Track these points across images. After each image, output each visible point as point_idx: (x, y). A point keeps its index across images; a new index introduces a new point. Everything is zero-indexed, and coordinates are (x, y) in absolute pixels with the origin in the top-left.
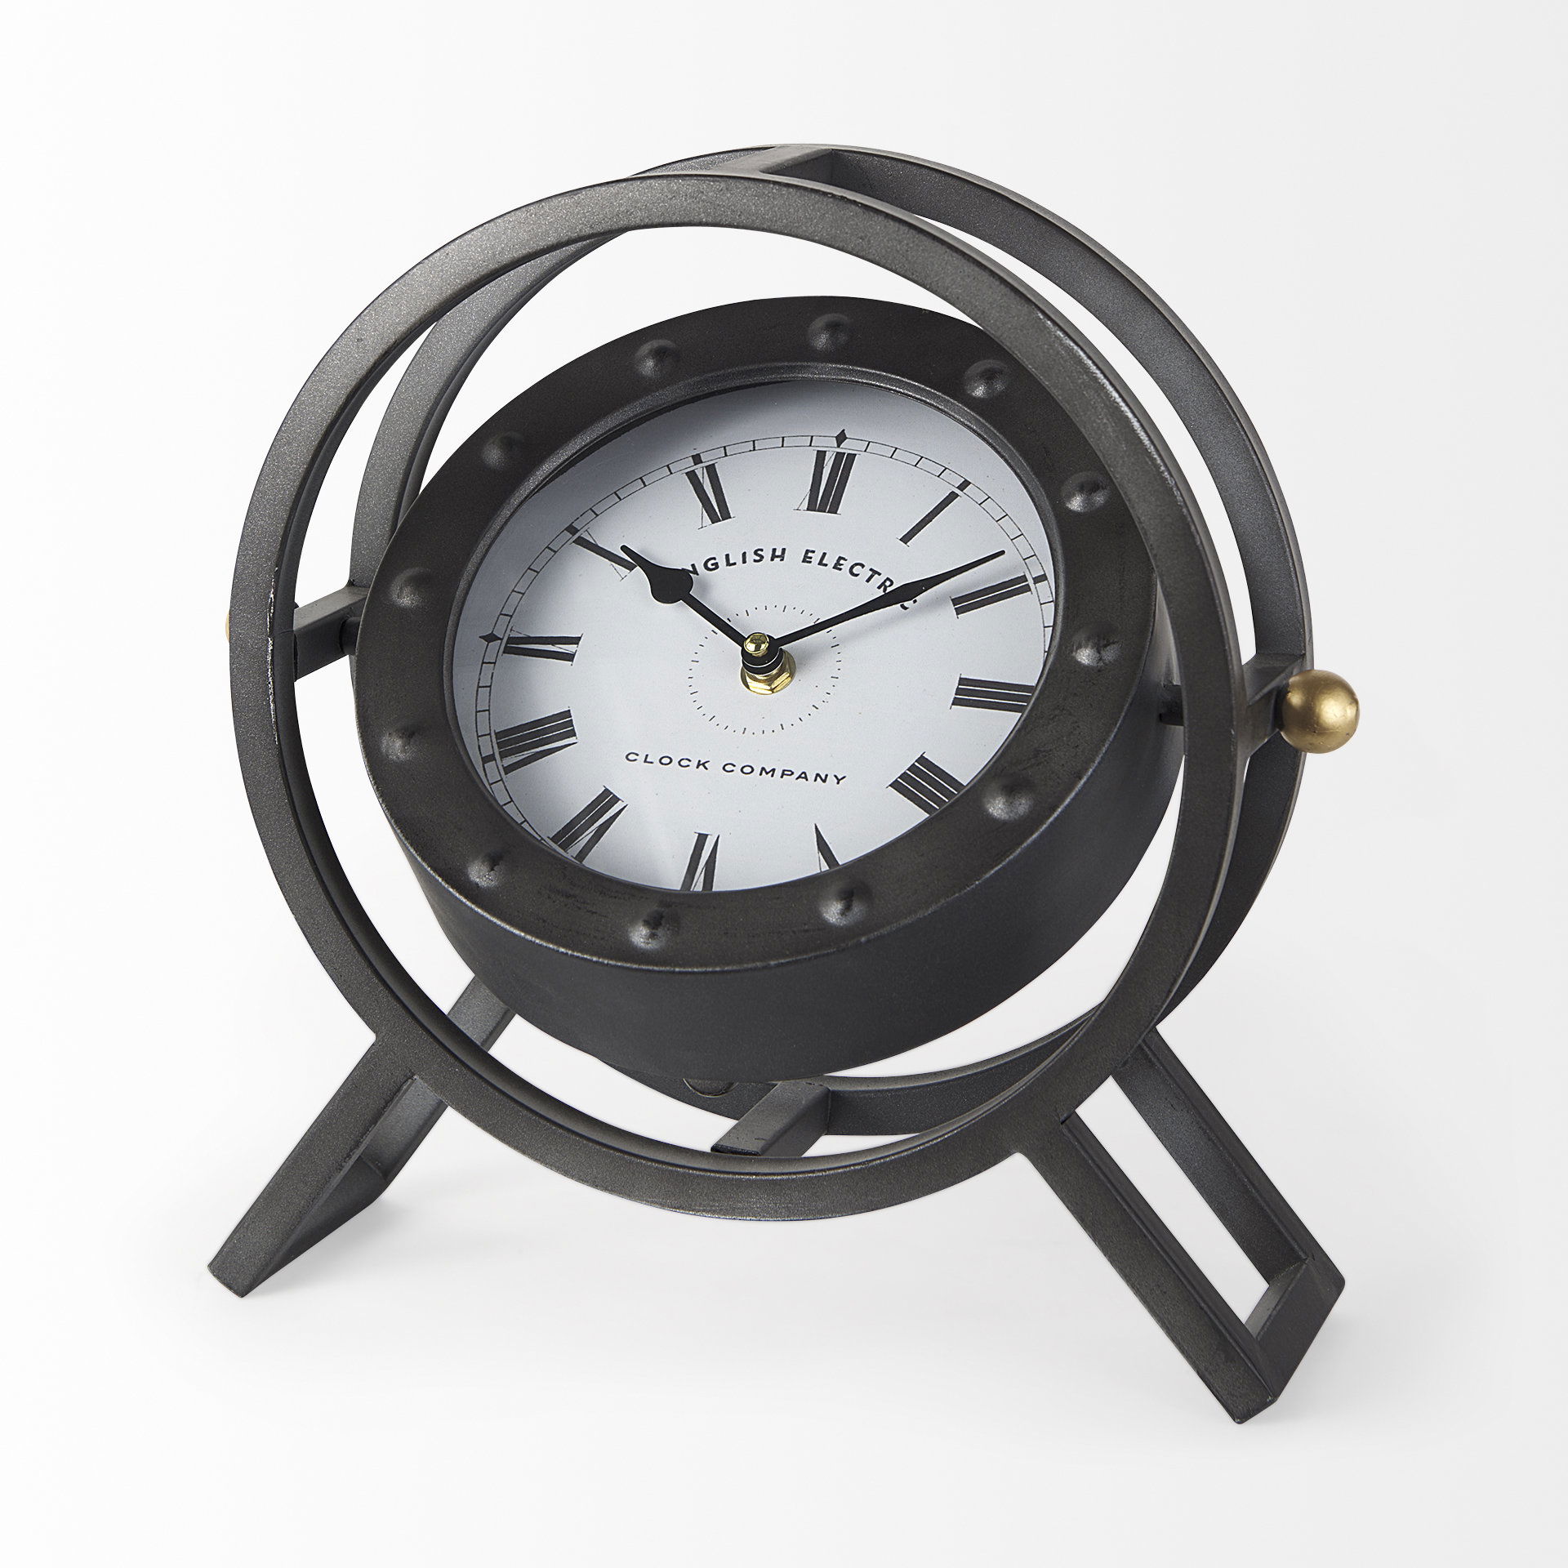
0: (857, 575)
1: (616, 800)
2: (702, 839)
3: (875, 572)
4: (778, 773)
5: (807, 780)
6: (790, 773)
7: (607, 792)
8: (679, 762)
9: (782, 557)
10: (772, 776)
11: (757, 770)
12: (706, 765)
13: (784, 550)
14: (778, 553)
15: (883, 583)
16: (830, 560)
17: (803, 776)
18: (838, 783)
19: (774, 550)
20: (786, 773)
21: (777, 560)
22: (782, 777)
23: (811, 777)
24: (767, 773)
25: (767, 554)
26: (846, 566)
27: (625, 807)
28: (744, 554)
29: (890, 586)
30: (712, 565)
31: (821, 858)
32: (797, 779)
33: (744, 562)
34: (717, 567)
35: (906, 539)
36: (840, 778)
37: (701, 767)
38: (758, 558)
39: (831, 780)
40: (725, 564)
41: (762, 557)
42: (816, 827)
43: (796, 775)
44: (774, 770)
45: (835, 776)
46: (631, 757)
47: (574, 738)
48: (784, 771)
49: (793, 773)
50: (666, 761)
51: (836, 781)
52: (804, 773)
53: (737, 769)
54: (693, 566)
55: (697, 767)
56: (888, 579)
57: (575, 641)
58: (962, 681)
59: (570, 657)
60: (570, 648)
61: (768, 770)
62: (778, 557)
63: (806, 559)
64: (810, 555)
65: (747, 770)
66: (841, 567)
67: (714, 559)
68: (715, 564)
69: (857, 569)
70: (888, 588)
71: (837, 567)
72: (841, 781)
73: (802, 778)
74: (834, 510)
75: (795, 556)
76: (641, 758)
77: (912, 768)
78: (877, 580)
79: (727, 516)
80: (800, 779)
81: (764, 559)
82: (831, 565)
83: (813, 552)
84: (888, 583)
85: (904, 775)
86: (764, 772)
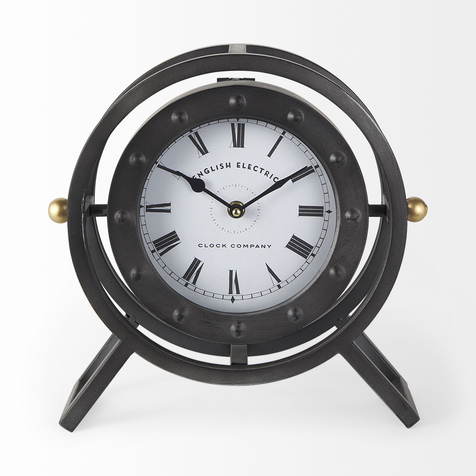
0: (256, 171)
1: (199, 262)
2: (231, 272)
3: (262, 169)
4: (249, 246)
5: (259, 248)
6: (253, 246)
7: (196, 259)
8: (216, 246)
9: (230, 166)
10: (248, 247)
11: (242, 246)
12: (225, 246)
13: (230, 163)
14: (228, 165)
16: (246, 166)
17: (257, 246)
18: (269, 248)
19: (226, 164)
20: (252, 246)
21: (228, 167)
22: (251, 247)
23: (260, 246)
24: (246, 247)
25: (224, 165)
26: (252, 167)
27: (203, 264)
28: (217, 166)
29: (268, 174)
30: (207, 171)
31: (270, 274)
32: (256, 248)
33: (218, 169)
34: (209, 172)
35: (269, 155)
36: (269, 246)
37: (224, 247)
38: (222, 167)
39: (267, 247)
40: (211, 170)
41: (223, 167)
42: (266, 264)
43: (255, 246)
44: (247, 245)
45: (268, 245)
46: (200, 246)
47: (179, 241)
48: (251, 245)
49: (254, 246)
50: (212, 246)
51: (268, 247)
52: (257, 245)
53: (236, 246)
54: (201, 172)
55: (223, 247)
56: (267, 171)
57: (169, 205)
58: (300, 207)
59: (169, 211)
60: (168, 208)
61: (246, 246)
62: (228, 166)
63: (238, 166)
64: (239, 164)
65: (239, 246)
66: (250, 168)
67: (207, 169)
68: (208, 171)
69: (256, 169)
70: (268, 175)
71: (249, 168)
72: (270, 247)
73: (257, 247)
74: (243, 146)
75: (234, 165)
76: (203, 246)
77: (291, 240)
78: (263, 172)
79: (207, 152)
80: (257, 248)
81: (224, 168)
82: (247, 168)
83: (240, 163)
84: (267, 173)
85: (289, 243)
86: (244, 246)
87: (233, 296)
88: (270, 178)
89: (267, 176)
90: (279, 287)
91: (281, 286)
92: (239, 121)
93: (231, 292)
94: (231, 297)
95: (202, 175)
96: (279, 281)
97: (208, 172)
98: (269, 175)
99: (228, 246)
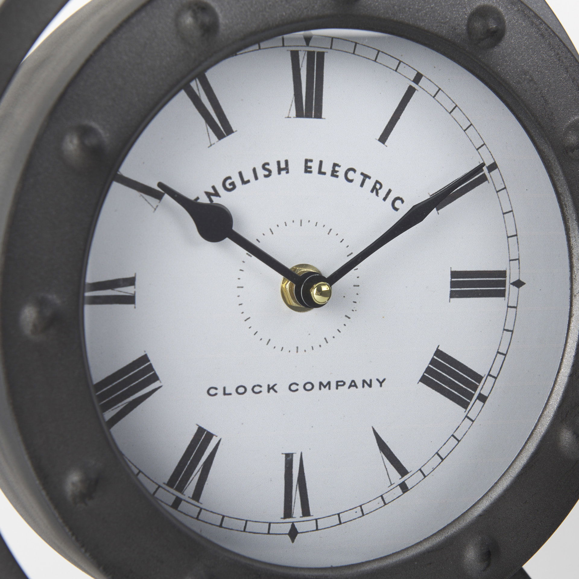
0: (351, 181)
1: (210, 436)
2: (289, 458)
3: (366, 176)
4: (333, 385)
5: (357, 387)
6: (342, 383)
7: (201, 430)
8: (253, 389)
9: (287, 169)
10: (329, 389)
11: (317, 386)
12: (275, 388)
13: (286, 162)
14: (283, 165)
15: (374, 187)
16: (327, 168)
17: (353, 384)
18: (381, 386)
19: (279, 163)
20: (339, 383)
21: (284, 173)
22: (337, 388)
23: (359, 383)
24: (325, 387)
25: (273, 168)
26: (341, 172)
27: (220, 441)
28: (254, 170)
29: (381, 188)
30: (230, 184)
31: (383, 455)
32: (349, 388)
33: (256, 178)
34: (234, 187)
35: (383, 139)
36: (381, 380)
37: (271, 391)
38: (267, 173)
39: (375, 384)
40: (241, 182)
41: (270, 171)
42: (373, 429)
43: (348, 384)
44: (329, 383)
45: (378, 380)
46: (212, 392)
47: (158, 382)
48: (337, 382)
49: (344, 383)
50: (241, 390)
51: (379, 384)
52: (353, 381)
53: (301, 387)
54: (214, 188)
55: (269, 392)
56: (377, 182)
57: (131, 282)
58: (454, 274)
59: (130, 300)
60: (128, 290)
61: (325, 384)
62: (283, 169)
63: (308, 170)
64: (309, 164)
65: (308, 387)
66: (337, 174)
67: (229, 178)
68: (233, 184)
69: (351, 175)
70: (379, 191)
71: (334, 174)
72: (383, 384)
73: (353, 386)
74: (319, 115)
75: (297, 167)
76: (220, 391)
77: (433, 362)
78: (369, 184)
79: (229, 131)
80: (352, 388)
81: (273, 174)
82: (329, 172)
83: (311, 161)
84: (378, 186)
85: (428, 370)
86: (322, 386)
87: (293, 523)
88: (385, 199)
89: (377, 194)
90: (404, 487)
91: (409, 484)
92: (310, 45)
93: (288, 513)
94: (287, 528)
95: (217, 194)
96: (402, 471)
97: (231, 187)
98: (382, 193)
99: (282, 388)
